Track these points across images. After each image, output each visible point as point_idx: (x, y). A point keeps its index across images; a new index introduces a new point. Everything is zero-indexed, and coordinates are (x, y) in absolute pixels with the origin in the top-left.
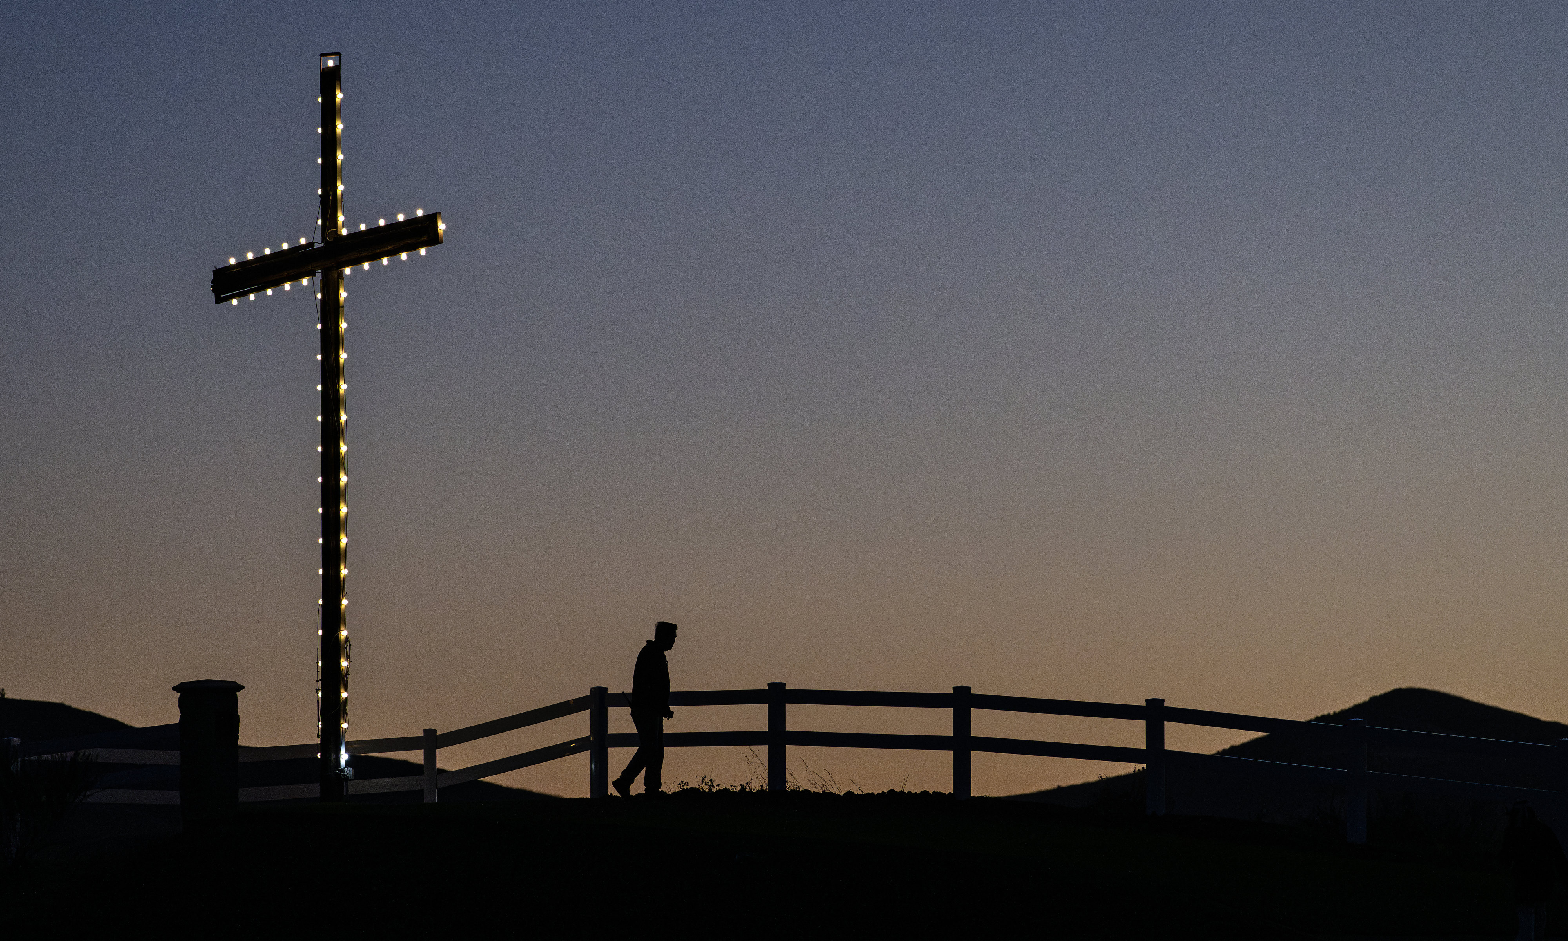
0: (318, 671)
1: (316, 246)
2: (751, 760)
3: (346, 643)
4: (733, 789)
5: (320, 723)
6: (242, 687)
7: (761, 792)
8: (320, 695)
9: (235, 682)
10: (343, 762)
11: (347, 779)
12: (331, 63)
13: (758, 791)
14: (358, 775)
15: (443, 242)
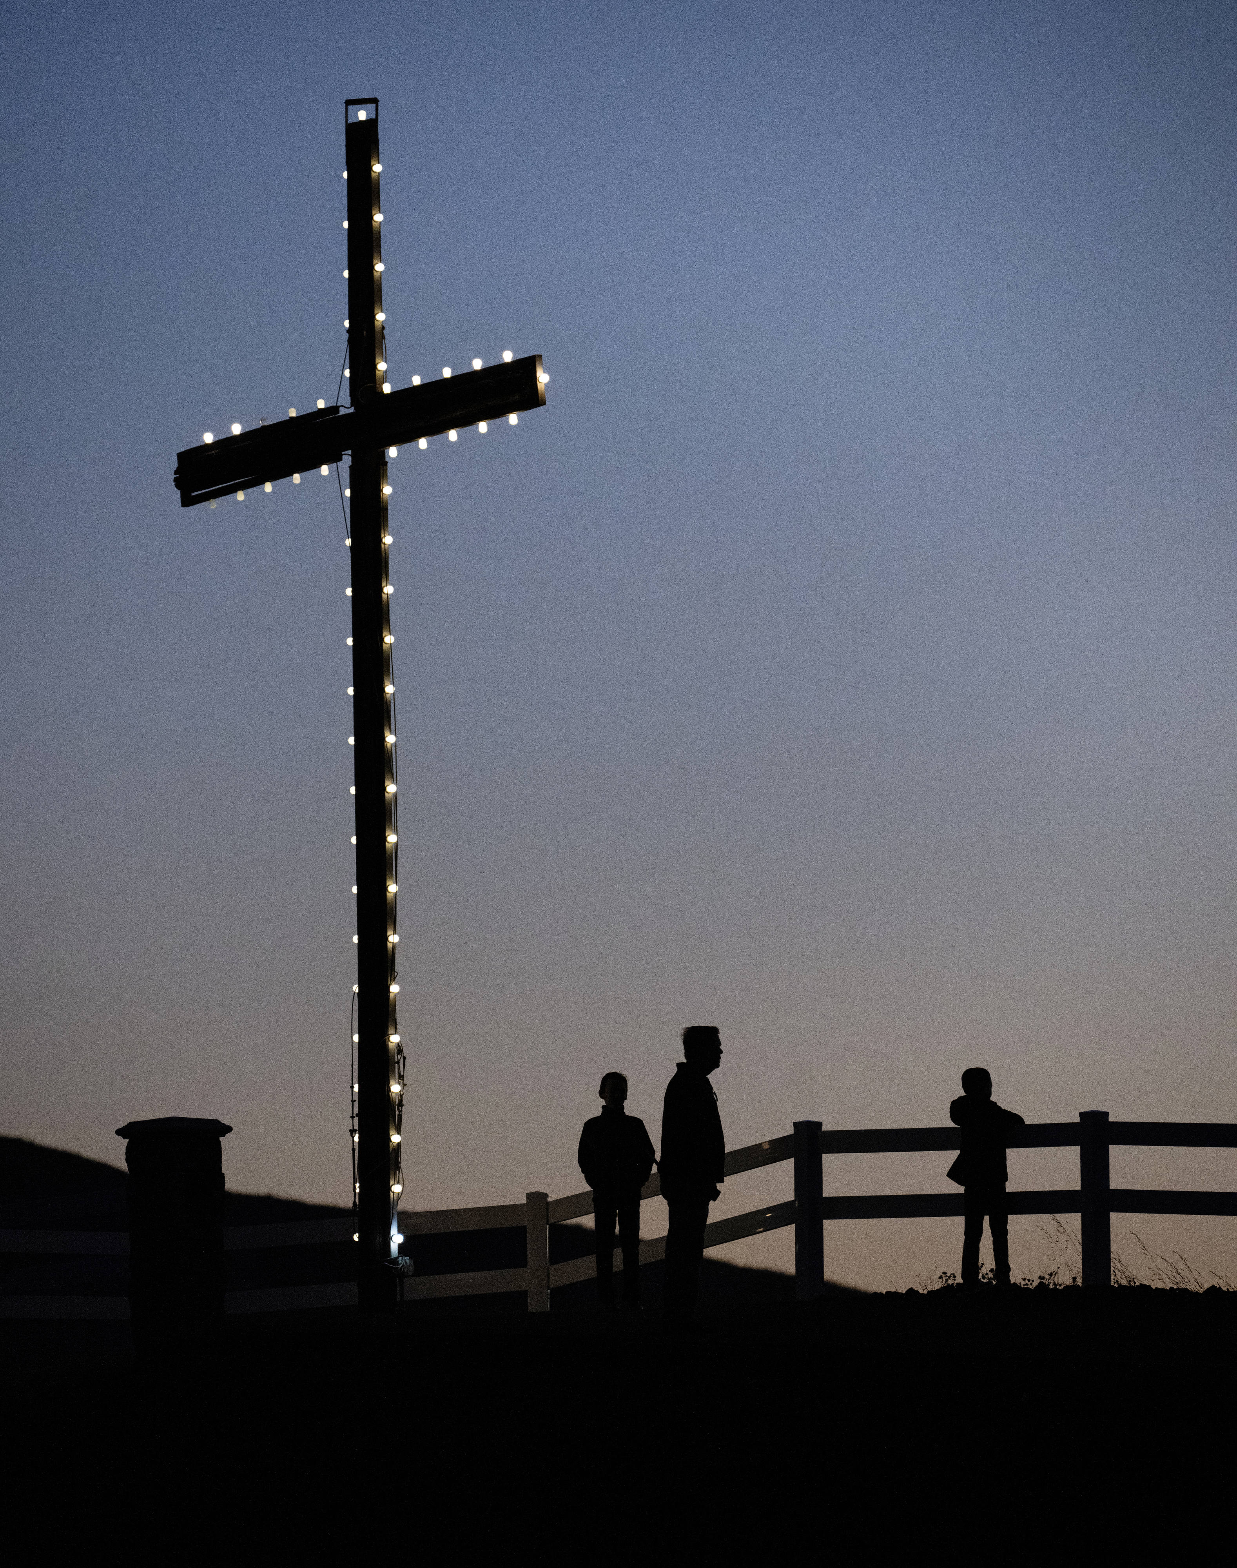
0: (353, 1101)
1: (343, 411)
2: (1055, 1238)
3: (398, 1054)
4: (1027, 1284)
5: (357, 1185)
6: (229, 1129)
7: (1071, 1290)
8: (356, 1138)
9: (217, 1121)
10: (394, 1247)
11: (402, 1275)
12: (362, 116)
13: (1067, 1287)
14: (420, 1269)
15: (545, 404)
